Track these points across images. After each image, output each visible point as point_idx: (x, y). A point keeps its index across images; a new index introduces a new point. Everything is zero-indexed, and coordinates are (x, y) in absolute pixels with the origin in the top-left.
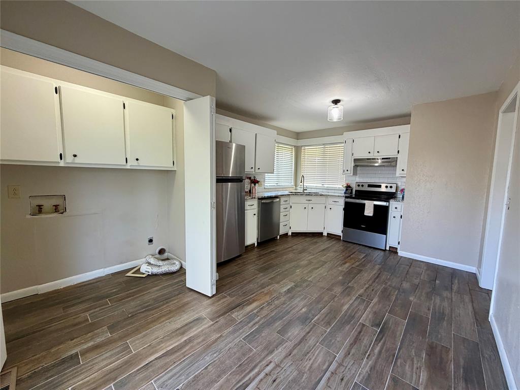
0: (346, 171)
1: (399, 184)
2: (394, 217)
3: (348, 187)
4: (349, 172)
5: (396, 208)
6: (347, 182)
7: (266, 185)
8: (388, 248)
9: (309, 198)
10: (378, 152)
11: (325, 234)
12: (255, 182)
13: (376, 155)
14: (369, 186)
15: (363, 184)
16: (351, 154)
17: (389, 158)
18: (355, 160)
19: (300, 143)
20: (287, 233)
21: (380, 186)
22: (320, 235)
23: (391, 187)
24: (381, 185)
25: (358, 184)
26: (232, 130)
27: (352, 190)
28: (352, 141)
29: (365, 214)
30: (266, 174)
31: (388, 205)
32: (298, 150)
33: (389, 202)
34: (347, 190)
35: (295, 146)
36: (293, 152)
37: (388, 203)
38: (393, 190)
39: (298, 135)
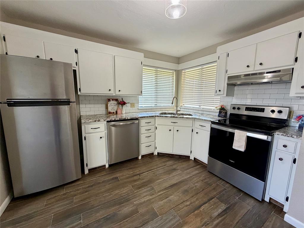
0: (218, 91)
1: (295, 108)
2: (281, 159)
3: (222, 110)
4: (222, 93)
5: (285, 146)
6: (222, 104)
7: (140, 106)
8: (267, 199)
9: (174, 120)
10: (261, 64)
11: (192, 158)
12: (123, 103)
13: (258, 69)
14: (248, 109)
15: (240, 106)
16: (224, 71)
17: (279, 71)
18: (230, 78)
19: (180, 67)
20: (153, 153)
21: (262, 110)
22: (186, 158)
23: (280, 112)
24: (264, 109)
25: (234, 106)
26: (78, 51)
27: (226, 113)
28: (226, 55)
29: (234, 147)
30: (139, 96)
31: (269, 140)
32: (178, 74)
33: (272, 136)
34: (220, 112)
35: (175, 71)
36: (174, 76)
37: (270, 137)
38: (284, 116)
39: (178, 60)
